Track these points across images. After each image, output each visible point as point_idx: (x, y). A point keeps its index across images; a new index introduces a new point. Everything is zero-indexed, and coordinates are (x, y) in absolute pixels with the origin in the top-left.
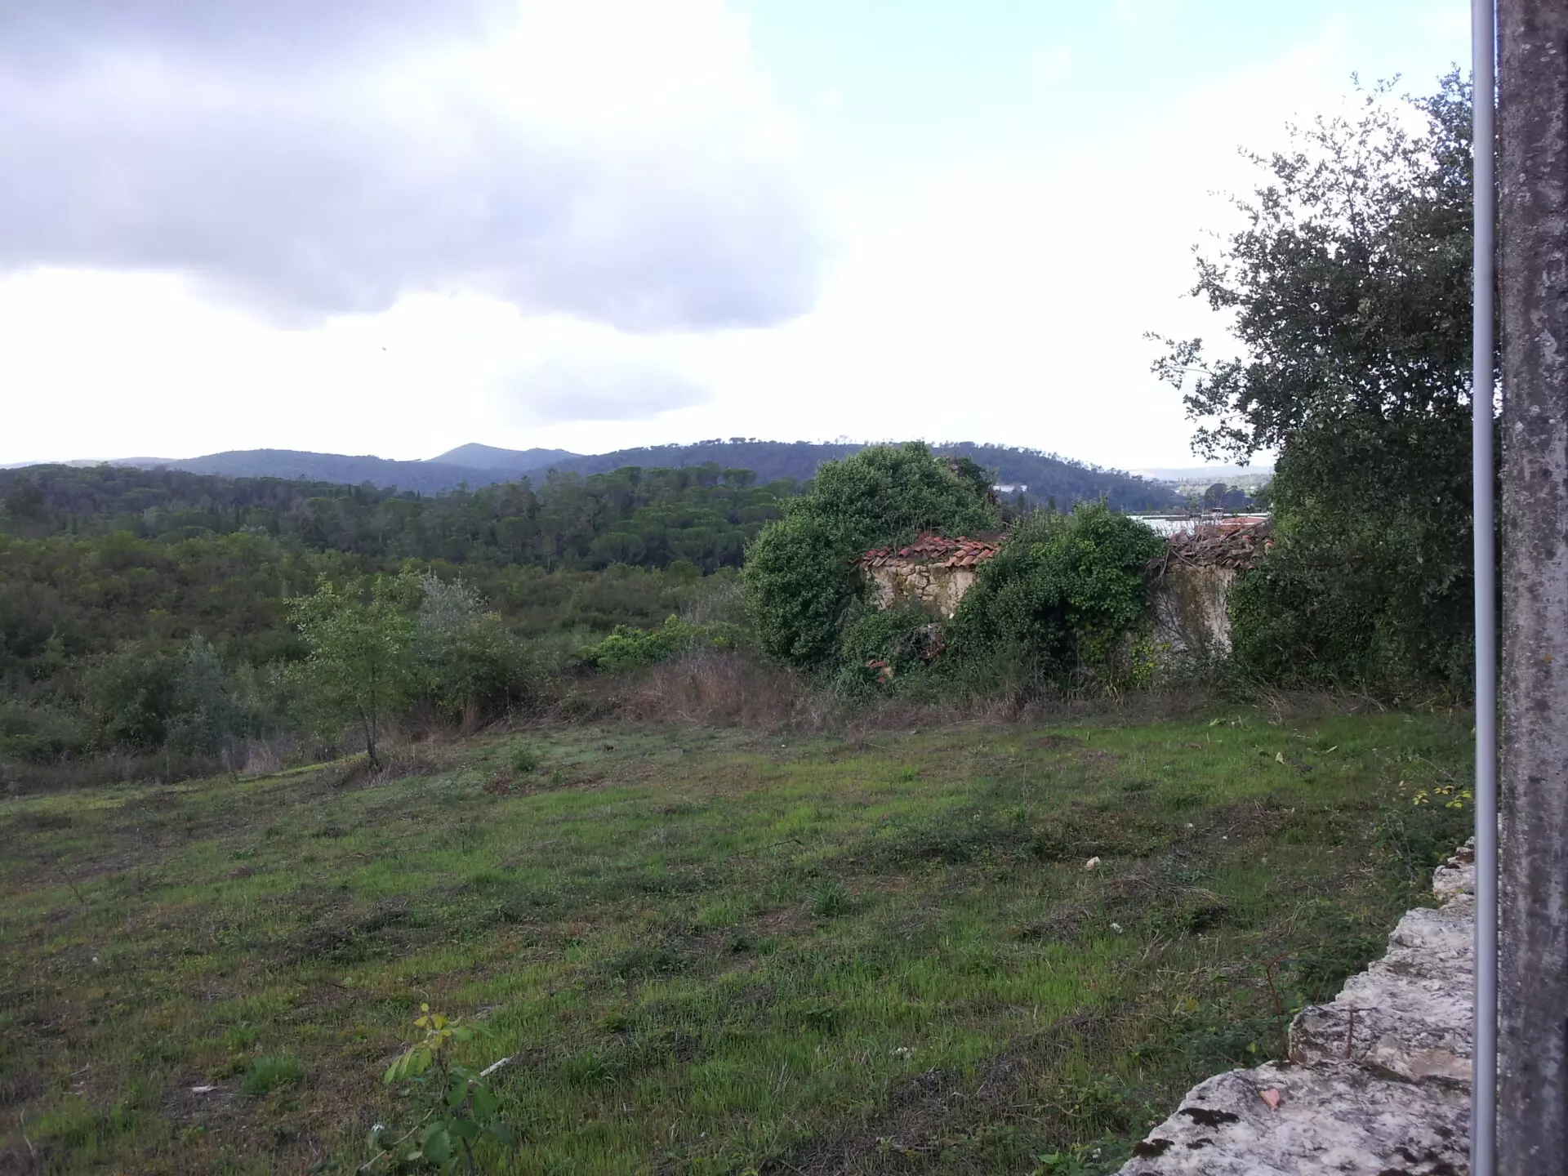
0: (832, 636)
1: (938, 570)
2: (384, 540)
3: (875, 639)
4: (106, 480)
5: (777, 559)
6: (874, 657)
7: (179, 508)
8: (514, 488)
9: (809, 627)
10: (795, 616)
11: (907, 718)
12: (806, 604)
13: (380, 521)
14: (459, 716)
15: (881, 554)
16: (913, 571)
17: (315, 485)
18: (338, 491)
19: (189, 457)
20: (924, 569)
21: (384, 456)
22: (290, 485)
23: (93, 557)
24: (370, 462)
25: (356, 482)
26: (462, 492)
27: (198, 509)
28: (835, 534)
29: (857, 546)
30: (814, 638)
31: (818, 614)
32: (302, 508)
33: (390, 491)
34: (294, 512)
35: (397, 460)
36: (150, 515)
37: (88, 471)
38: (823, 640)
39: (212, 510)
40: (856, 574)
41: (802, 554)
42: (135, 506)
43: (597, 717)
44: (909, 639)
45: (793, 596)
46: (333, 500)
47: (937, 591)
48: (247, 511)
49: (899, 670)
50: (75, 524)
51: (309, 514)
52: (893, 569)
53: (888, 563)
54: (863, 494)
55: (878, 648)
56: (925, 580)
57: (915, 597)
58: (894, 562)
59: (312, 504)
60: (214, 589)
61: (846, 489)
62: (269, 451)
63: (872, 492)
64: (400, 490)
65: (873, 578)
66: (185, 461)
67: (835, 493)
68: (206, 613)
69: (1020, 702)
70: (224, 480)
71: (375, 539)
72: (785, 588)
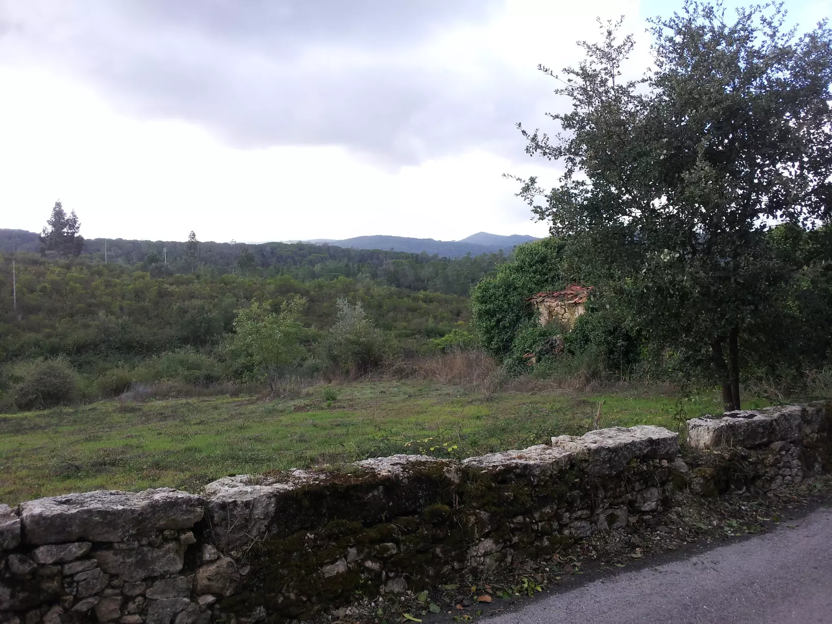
0: (511, 339)
1: (569, 304)
2: (428, 281)
3: (530, 341)
4: (300, 250)
5: (483, 296)
6: (529, 352)
7: (331, 264)
8: (494, 255)
9: (499, 334)
10: (492, 328)
11: (530, 385)
12: (499, 321)
13: (426, 271)
14: (348, 372)
15: (543, 295)
16: (557, 305)
17: (398, 253)
18: (407, 257)
19: (343, 239)
20: (563, 304)
21: (436, 239)
22: (386, 253)
23: (272, 288)
24: (430, 241)
25: (419, 252)
26: (468, 258)
27: (340, 265)
28: (519, 284)
29: (531, 291)
30: (503, 340)
31: (505, 327)
32: (388, 265)
33: (436, 256)
34: (384, 267)
35: (443, 241)
36: (318, 268)
37: (292, 245)
38: (506, 341)
39: (347, 265)
40: (530, 305)
41: (498, 293)
42: (312, 263)
43: (407, 376)
44: (548, 342)
45: (492, 317)
46: (404, 261)
47: (569, 316)
48: (363, 266)
49: (539, 360)
50: (282, 272)
51: (392, 269)
52: (548, 303)
53: (545, 300)
54: (537, 262)
55: (530, 347)
56: (563, 311)
57: (558, 319)
58: (549, 300)
59: (394, 263)
60: (325, 304)
61: (527, 259)
62: (380, 236)
63: (543, 260)
64: (440, 257)
65: (538, 309)
66: (340, 241)
67: (523, 261)
68: (321, 316)
69: (588, 380)
70: (354, 251)
71: (423, 281)
72: (487, 312)
